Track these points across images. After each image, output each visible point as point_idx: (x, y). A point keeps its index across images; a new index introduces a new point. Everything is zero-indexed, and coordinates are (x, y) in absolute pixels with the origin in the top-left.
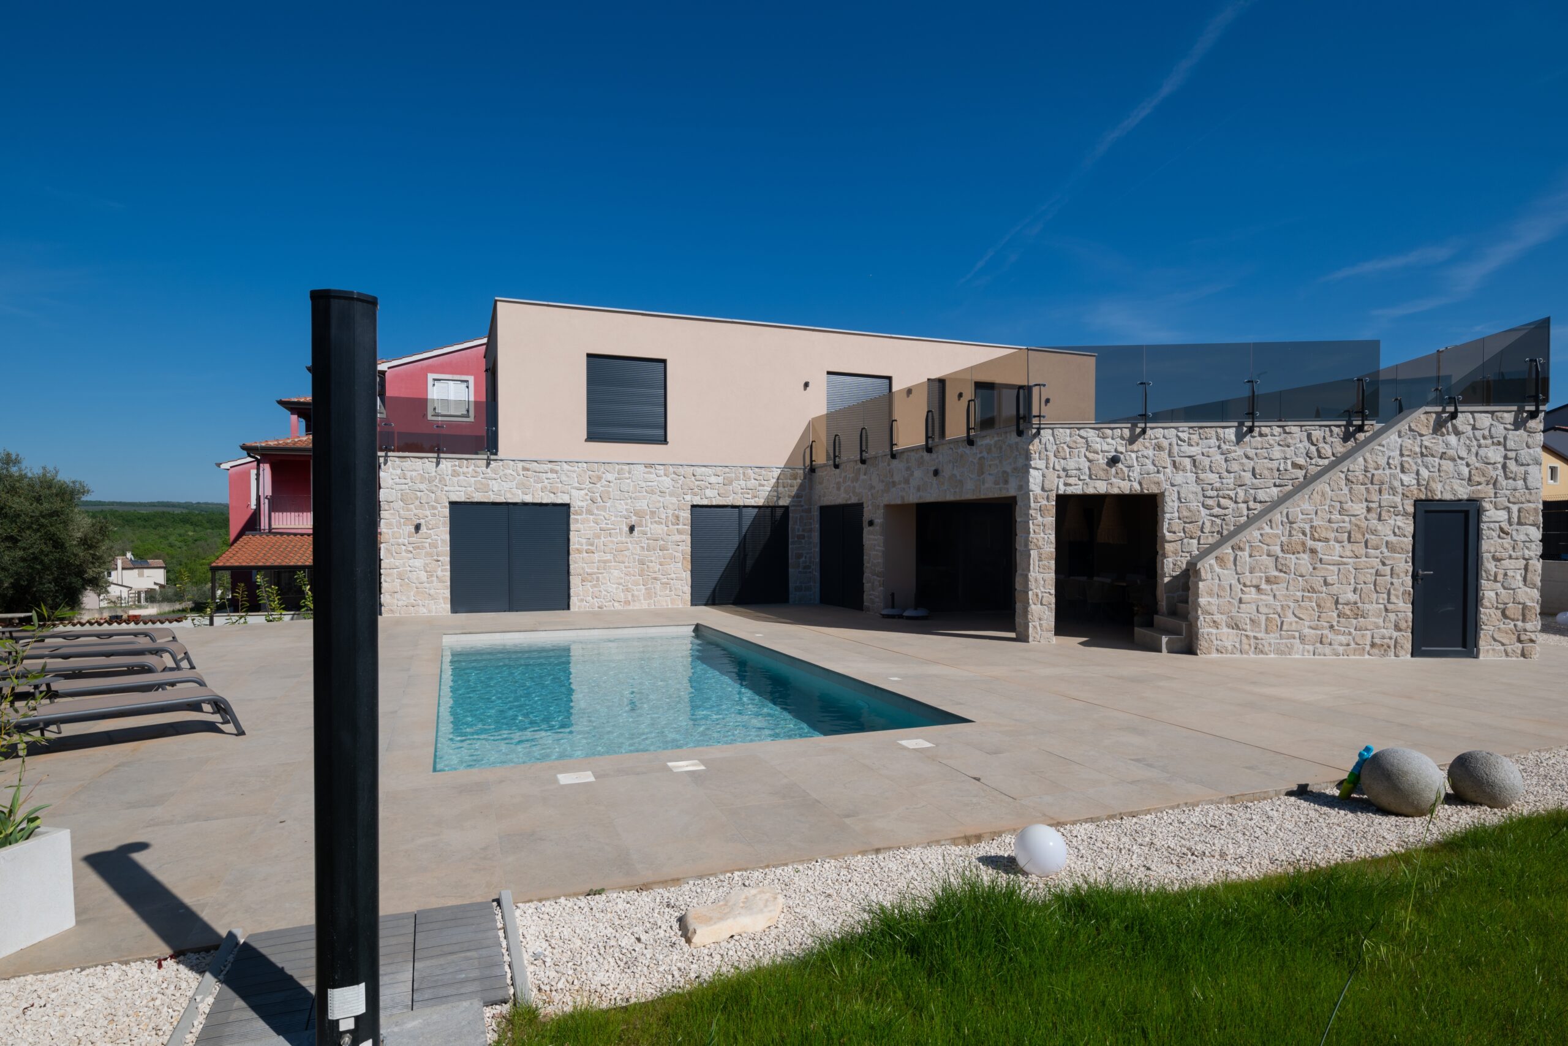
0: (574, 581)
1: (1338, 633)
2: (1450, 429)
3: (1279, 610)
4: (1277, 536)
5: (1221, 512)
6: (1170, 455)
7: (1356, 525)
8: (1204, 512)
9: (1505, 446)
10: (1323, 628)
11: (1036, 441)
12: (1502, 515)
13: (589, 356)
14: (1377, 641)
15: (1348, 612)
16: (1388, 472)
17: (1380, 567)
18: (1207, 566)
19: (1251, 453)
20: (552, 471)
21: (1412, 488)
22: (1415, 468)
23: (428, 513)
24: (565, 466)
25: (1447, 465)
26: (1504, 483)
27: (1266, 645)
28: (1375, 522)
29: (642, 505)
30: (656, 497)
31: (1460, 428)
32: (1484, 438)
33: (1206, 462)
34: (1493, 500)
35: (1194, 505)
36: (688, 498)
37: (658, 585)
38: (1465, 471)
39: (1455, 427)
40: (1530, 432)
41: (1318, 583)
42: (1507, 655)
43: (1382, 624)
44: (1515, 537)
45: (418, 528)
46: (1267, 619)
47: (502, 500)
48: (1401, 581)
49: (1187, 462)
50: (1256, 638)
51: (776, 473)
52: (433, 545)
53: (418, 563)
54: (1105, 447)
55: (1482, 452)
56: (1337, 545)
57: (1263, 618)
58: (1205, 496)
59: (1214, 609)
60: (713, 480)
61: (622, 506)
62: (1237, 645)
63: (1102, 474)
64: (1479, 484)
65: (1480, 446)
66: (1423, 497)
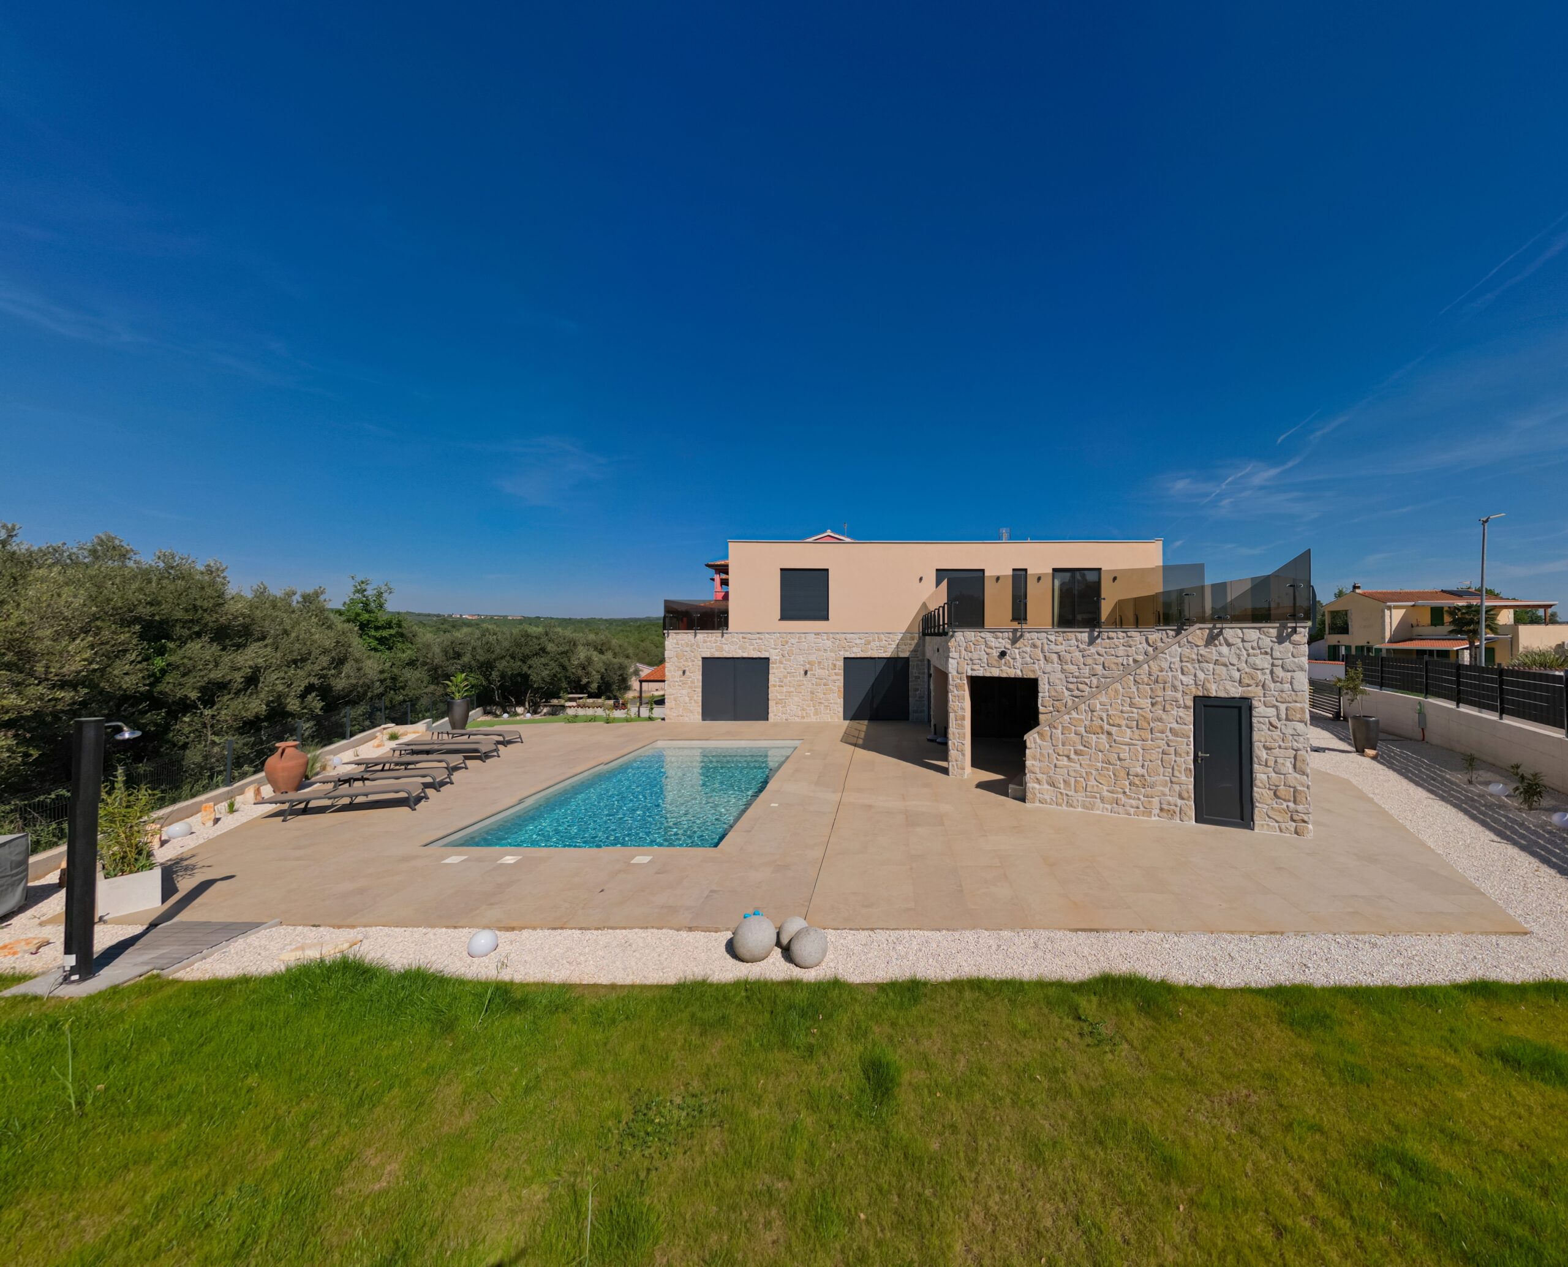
0: (771, 703)
1: (1130, 797)
2: (1222, 641)
3: (1084, 775)
4: (1081, 720)
5: (1079, 693)
6: (1042, 651)
7: (1142, 716)
8: (1067, 693)
9: (1272, 655)
10: (1117, 793)
11: (953, 639)
12: (1272, 712)
13: (781, 569)
14: (1165, 807)
15: (1138, 782)
16: (1170, 674)
17: (1166, 747)
18: (1031, 738)
19: (1102, 651)
20: (760, 639)
21: (1190, 687)
22: (1193, 671)
23: (690, 664)
24: (767, 636)
25: (1222, 670)
26: (1272, 685)
27: (1075, 801)
28: (1161, 712)
29: (813, 658)
30: (821, 653)
31: (1231, 641)
32: (1253, 648)
33: (1068, 657)
34: (1262, 699)
35: (1059, 688)
36: (842, 653)
37: (822, 707)
38: (1237, 675)
39: (1226, 640)
40: (1295, 644)
41: (1113, 757)
42: (1281, 831)
43: (1168, 793)
44: (1283, 731)
45: (684, 672)
46: (1076, 781)
47: (730, 656)
48: (1182, 760)
49: (1055, 657)
50: (1067, 795)
51: (900, 636)
52: (693, 682)
53: (684, 692)
54: (998, 645)
55: (1251, 659)
56: (1128, 730)
57: (1072, 780)
58: (1068, 682)
59: (1037, 770)
60: (858, 641)
61: (801, 659)
62: (1054, 799)
63: (995, 663)
64: (1249, 685)
65: (1248, 655)
66: (1201, 694)
